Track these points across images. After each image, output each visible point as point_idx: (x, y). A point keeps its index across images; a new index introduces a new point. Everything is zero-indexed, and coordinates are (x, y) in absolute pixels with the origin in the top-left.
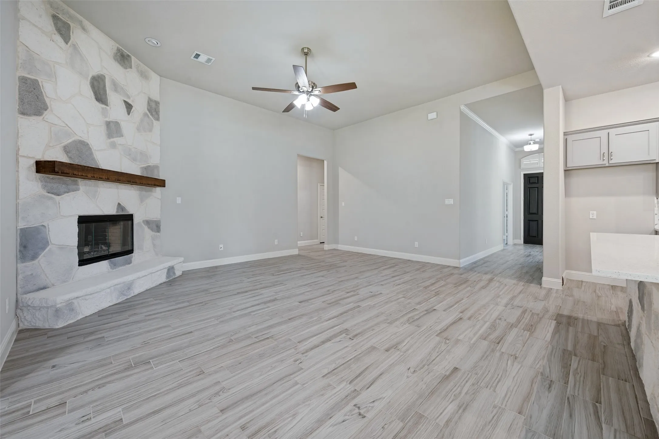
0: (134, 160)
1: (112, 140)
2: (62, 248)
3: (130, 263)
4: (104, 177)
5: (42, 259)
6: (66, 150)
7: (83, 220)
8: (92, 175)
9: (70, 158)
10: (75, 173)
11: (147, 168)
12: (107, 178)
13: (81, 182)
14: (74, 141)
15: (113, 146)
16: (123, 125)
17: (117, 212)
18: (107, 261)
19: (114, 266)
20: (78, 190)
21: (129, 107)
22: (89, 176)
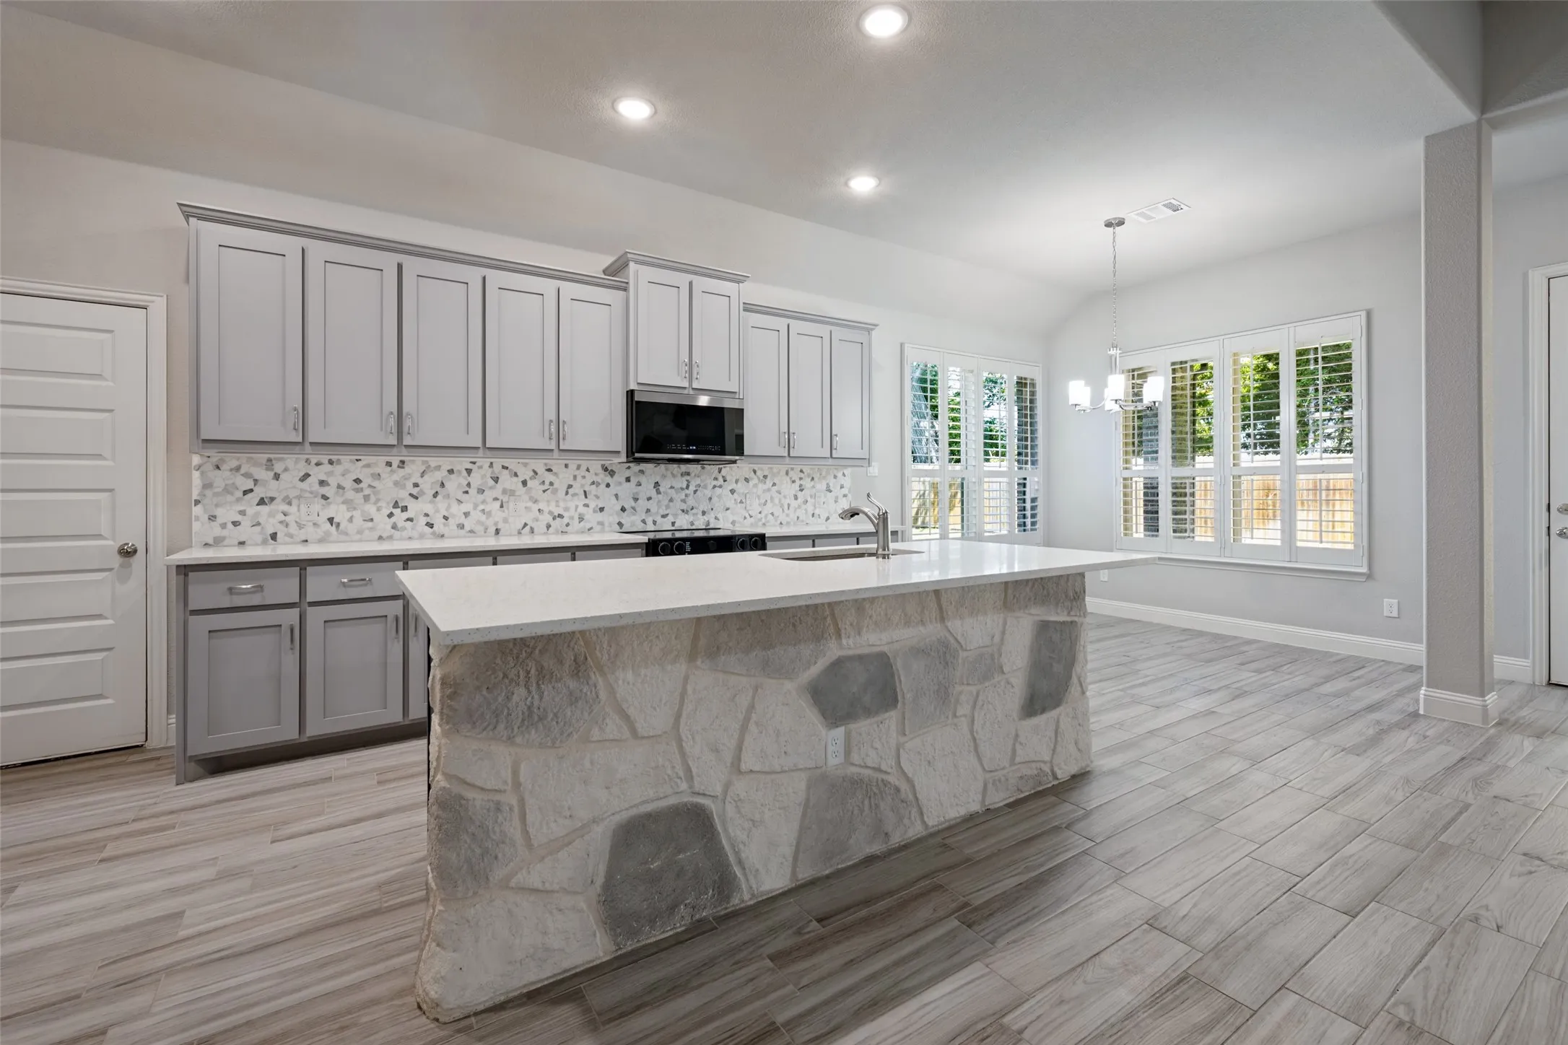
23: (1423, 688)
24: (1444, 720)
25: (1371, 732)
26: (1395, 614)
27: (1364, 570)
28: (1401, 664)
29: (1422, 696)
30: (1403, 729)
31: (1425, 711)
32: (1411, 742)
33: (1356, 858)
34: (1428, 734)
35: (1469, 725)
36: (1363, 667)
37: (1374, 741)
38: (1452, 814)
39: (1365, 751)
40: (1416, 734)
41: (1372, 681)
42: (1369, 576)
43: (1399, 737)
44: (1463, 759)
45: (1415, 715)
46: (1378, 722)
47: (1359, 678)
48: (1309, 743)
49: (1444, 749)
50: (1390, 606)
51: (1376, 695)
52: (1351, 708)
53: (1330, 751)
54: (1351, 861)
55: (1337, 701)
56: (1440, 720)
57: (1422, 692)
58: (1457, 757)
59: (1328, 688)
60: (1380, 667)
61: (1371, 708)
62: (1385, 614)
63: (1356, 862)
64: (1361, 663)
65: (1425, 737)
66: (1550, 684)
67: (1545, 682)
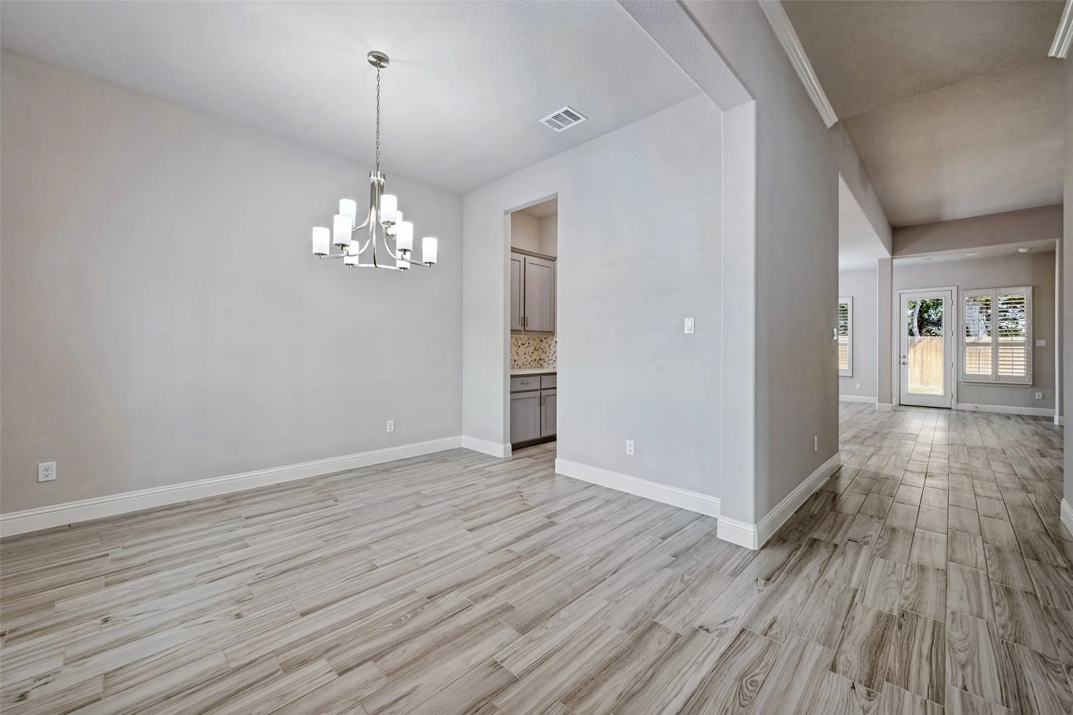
26: (860, 388)
27: (851, 375)
42: (852, 377)
50: (858, 386)
62: (857, 388)
66: (900, 405)
67: (899, 404)
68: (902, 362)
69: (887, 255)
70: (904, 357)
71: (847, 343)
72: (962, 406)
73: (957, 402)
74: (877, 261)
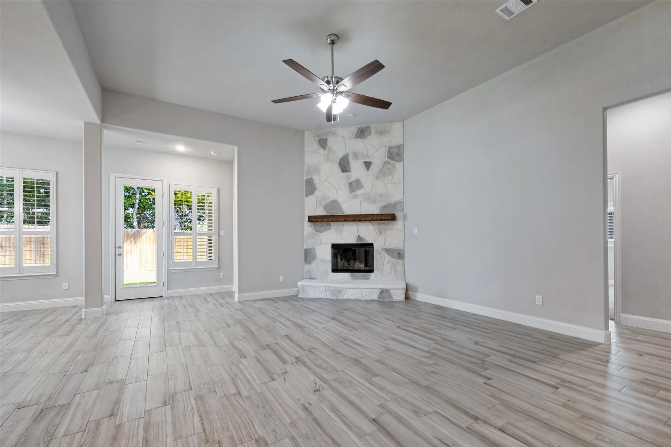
0: (374, 202)
1: (354, 193)
2: (322, 260)
3: (367, 279)
4: (335, 220)
5: (313, 265)
6: (325, 208)
7: (334, 246)
8: (327, 220)
9: (327, 212)
10: (318, 220)
11: (386, 206)
12: (336, 220)
13: (332, 224)
14: (330, 202)
15: (355, 197)
16: (363, 181)
17: (357, 241)
18: (350, 273)
19: (354, 278)
20: (331, 229)
21: (368, 165)
22: (325, 221)
23: (84, 309)
24: (91, 318)
25: (69, 328)
26: (67, 288)
27: (55, 273)
28: (69, 306)
29: (83, 312)
30: (79, 324)
31: (84, 317)
32: (83, 327)
33: (81, 360)
34: (88, 323)
35: (98, 317)
36: (56, 310)
37: (71, 331)
38: (102, 339)
39: (70, 334)
40: (84, 324)
41: (62, 314)
42: (57, 275)
43: (79, 327)
44: (100, 326)
45: (81, 319)
46: (70, 325)
47: (56, 314)
48: (48, 338)
49: (94, 325)
50: (65, 286)
51: (66, 317)
52: (59, 324)
53: (57, 338)
54: (80, 361)
55: (51, 324)
56: (89, 318)
57: (83, 311)
58: (98, 326)
59: (46, 320)
60: (63, 309)
61: (66, 322)
62: (63, 289)
63: (81, 361)
64: (55, 310)
65: (87, 324)
66: (116, 301)
67: (114, 300)
68: (117, 254)
69: (95, 119)
70: (120, 247)
71: (48, 232)
72: (173, 292)
73: (167, 289)
74: (82, 124)
